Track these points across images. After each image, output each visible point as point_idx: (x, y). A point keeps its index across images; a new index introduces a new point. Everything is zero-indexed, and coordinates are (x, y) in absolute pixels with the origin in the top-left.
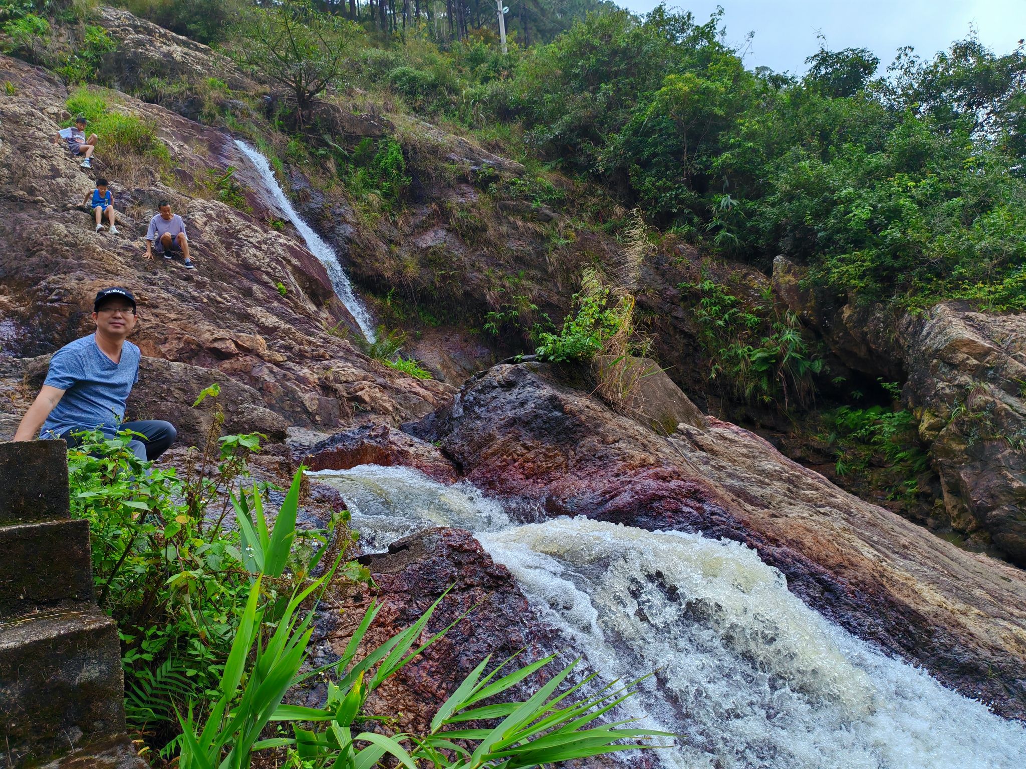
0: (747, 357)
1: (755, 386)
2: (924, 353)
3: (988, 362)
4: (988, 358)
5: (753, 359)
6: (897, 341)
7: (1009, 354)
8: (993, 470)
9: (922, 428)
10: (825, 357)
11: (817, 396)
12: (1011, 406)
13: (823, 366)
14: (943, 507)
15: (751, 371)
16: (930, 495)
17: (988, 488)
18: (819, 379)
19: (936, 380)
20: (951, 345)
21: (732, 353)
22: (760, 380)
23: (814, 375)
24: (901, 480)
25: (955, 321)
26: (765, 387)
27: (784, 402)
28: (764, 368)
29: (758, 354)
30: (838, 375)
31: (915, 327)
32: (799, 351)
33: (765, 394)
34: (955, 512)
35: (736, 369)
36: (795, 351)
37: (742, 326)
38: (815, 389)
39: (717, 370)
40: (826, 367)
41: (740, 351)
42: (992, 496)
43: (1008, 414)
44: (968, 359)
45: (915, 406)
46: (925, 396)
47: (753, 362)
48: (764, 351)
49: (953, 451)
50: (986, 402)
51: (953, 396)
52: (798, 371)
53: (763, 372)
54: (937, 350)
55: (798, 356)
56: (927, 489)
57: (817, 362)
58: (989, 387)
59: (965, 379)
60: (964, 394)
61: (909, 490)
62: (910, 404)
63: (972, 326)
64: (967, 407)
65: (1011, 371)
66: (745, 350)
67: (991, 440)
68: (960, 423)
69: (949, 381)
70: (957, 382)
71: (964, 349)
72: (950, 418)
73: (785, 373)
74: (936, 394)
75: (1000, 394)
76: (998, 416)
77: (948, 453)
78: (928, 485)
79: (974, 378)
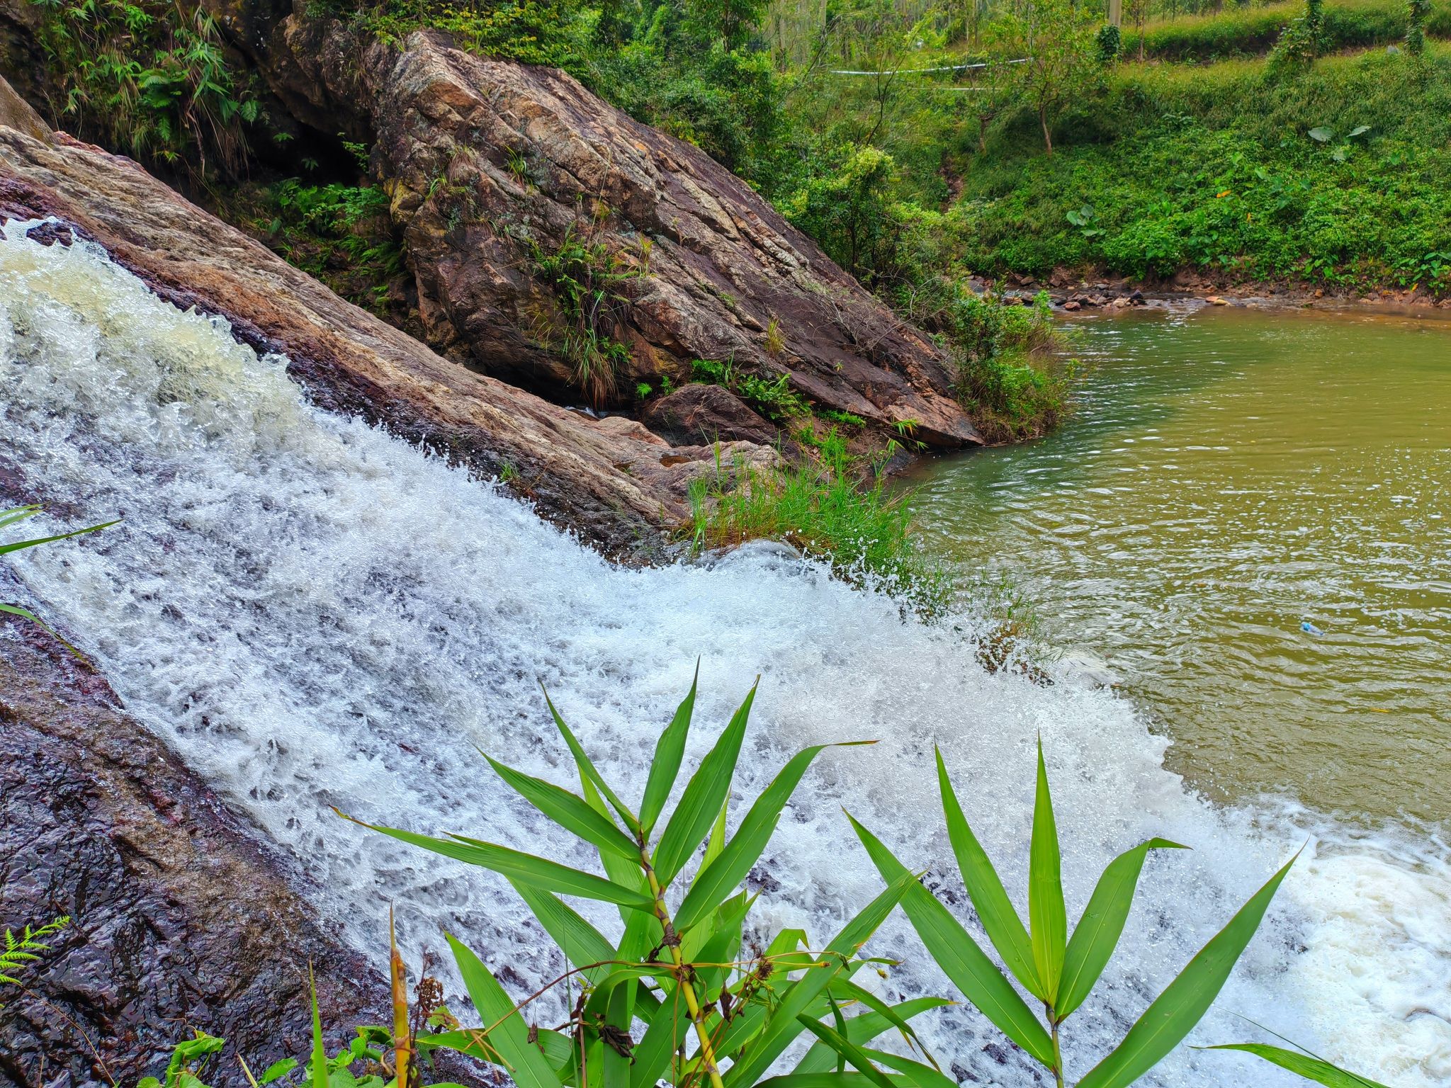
0: (131, 81)
1: (149, 134)
2: (396, 98)
3: (473, 120)
4: (473, 114)
5: (143, 85)
6: (362, 82)
7: (496, 111)
8: (474, 263)
9: (394, 207)
10: (261, 98)
11: (250, 158)
12: (497, 182)
13: (259, 112)
14: (418, 318)
15: (140, 106)
16: (403, 304)
17: (468, 286)
18: (254, 131)
19: (411, 139)
20: (430, 89)
21: (105, 71)
22: (156, 123)
23: (245, 125)
24: (370, 286)
25: (436, 57)
26: (165, 134)
27: (199, 164)
28: (163, 103)
29: (151, 78)
30: (281, 130)
31: (386, 64)
32: (221, 82)
33: (168, 147)
34: (432, 322)
35: (114, 99)
36: (212, 80)
37: (120, 25)
38: (247, 148)
39: (77, 97)
40: (264, 114)
41: (118, 69)
42: (473, 296)
43: (493, 191)
44: (450, 111)
45: (386, 178)
46: (398, 160)
47: (143, 92)
48: (162, 75)
49: (430, 238)
50: (470, 174)
51: (432, 162)
52: (219, 114)
53: (161, 109)
54: (414, 95)
55: (219, 89)
56: (400, 296)
57: (248, 104)
58: (473, 154)
59: (446, 140)
60: (445, 160)
61: (379, 298)
62: (380, 175)
63: (455, 67)
64: (448, 178)
65: (498, 135)
66: (128, 68)
67: (473, 224)
68: (439, 200)
69: (428, 141)
70: (436, 144)
71: (446, 98)
72: (427, 192)
73: (197, 116)
74: (412, 158)
75: (485, 165)
76: (483, 193)
77: (425, 240)
78: (402, 290)
79: (457, 139)
